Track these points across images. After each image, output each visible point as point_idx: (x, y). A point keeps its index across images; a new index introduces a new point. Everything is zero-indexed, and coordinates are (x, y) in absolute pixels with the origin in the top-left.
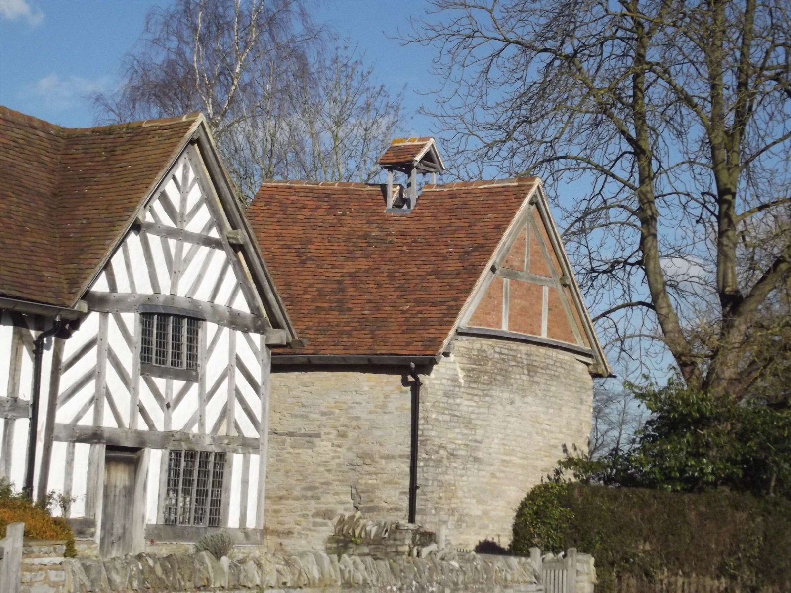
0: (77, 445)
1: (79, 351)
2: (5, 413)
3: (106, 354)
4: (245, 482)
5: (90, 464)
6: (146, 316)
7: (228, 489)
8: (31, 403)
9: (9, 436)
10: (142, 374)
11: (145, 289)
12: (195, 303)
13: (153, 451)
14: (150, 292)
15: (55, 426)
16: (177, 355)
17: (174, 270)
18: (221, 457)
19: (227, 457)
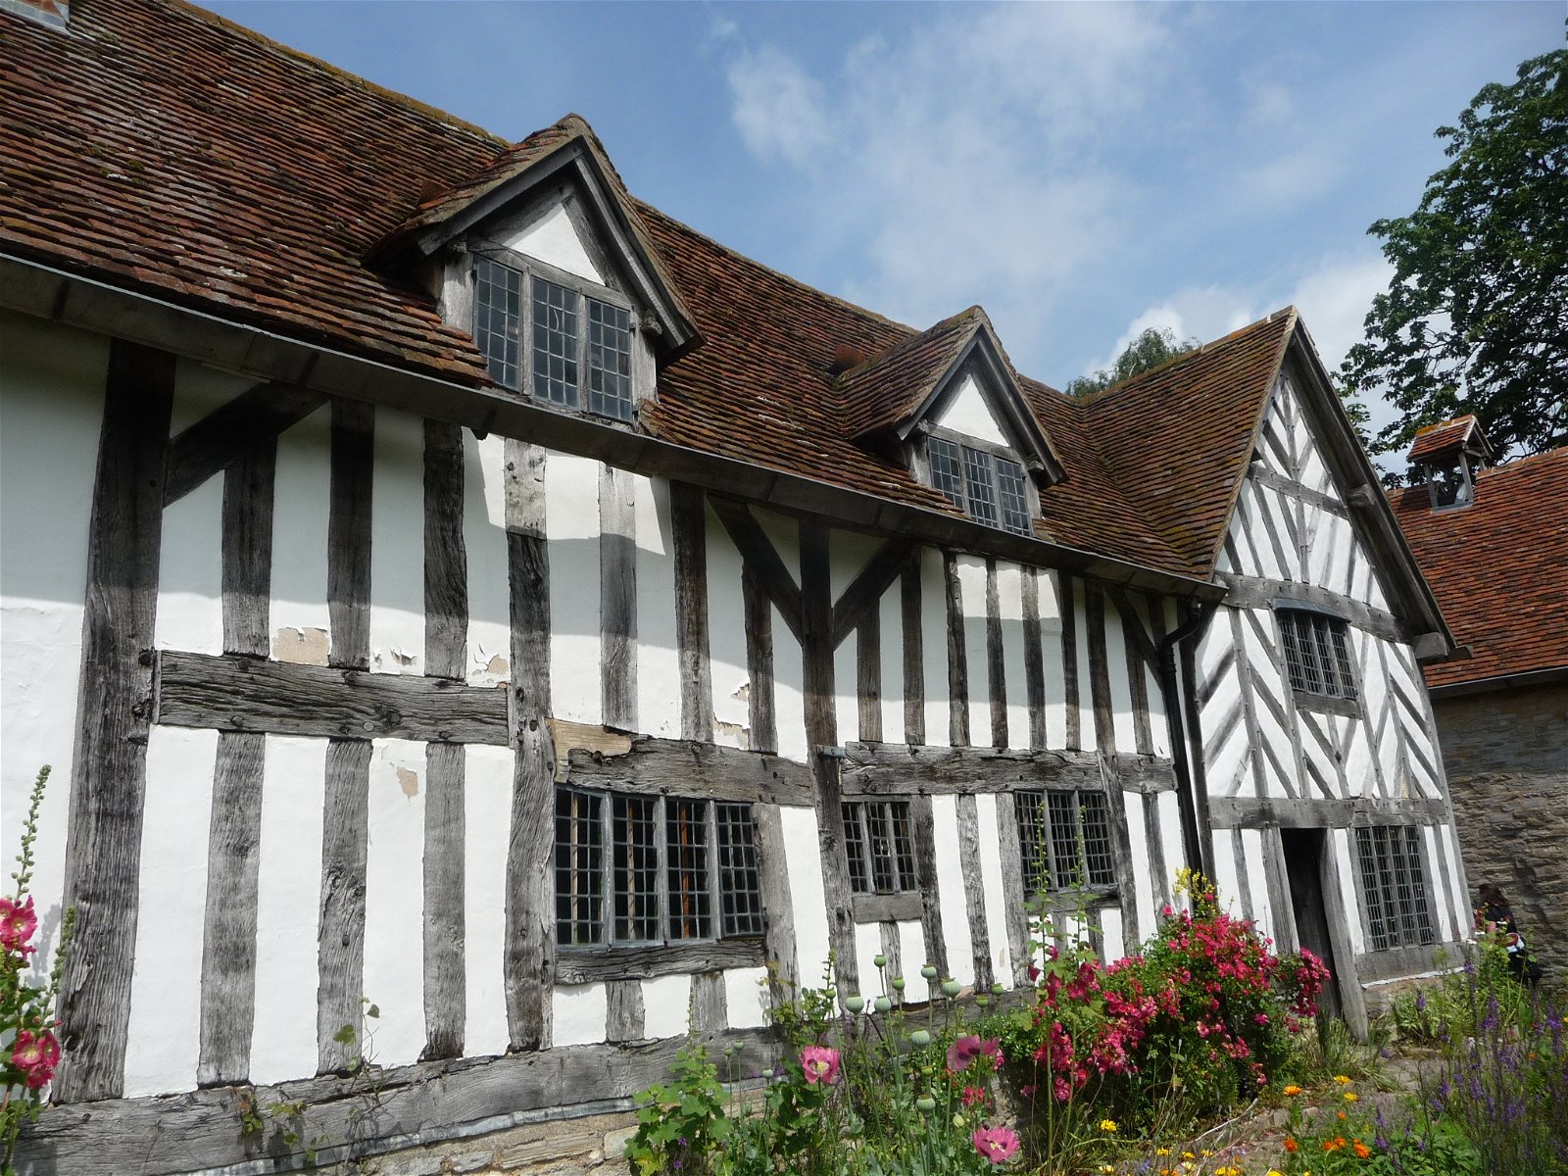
0: (1243, 831)
1: (1215, 672)
2: (1141, 784)
3: (1250, 677)
4: (1444, 869)
5: (1266, 864)
6: (1283, 616)
7: (1430, 882)
8: (1173, 762)
9: (1154, 824)
10: (1298, 708)
11: (1274, 574)
12: (1330, 596)
13: (1336, 832)
14: (1280, 578)
15: (1210, 803)
16: (1329, 677)
17: (1300, 544)
18: (1413, 834)
19: (1418, 832)
